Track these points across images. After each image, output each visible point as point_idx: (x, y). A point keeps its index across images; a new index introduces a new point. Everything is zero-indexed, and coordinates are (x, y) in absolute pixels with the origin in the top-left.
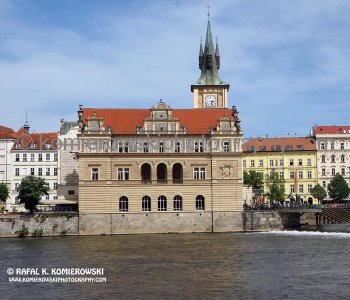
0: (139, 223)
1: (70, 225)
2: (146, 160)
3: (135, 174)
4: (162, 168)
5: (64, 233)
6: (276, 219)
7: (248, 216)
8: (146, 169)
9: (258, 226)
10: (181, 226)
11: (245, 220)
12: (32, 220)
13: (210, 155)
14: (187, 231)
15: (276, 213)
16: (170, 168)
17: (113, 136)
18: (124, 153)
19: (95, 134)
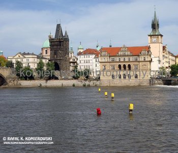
0: (118, 83)
1: (98, 83)
2: (120, 63)
3: (117, 68)
4: (124, 66)
5: (96, 85)
6: (161, 82)
7: (151, 80)
8: (120, 66)
9: (155, 84)
10: (130, 84)
11: (150, 82)
12: (87, 82)
13: (139, 62)
14: (132, 85)
15: (161, 80)
16: (127, 66)
17: (110, 56)
18: (113, 61)
19: (104, 56)
